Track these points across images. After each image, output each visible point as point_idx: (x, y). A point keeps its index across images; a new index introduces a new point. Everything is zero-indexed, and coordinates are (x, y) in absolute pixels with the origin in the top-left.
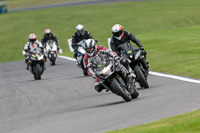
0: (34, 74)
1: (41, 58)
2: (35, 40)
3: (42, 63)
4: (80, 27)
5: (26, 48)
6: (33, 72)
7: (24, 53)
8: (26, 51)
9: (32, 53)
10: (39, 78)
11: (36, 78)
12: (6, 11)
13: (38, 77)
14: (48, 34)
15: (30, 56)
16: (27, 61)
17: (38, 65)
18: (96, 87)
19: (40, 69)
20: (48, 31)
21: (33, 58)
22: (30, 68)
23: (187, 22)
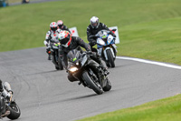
6: (55, 61)
8: (47, 41)
23: (172, 14)
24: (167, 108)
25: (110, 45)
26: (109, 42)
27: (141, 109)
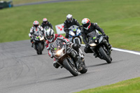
0: (37, 50)
1: (42, 39)
2: (38, 25)
3: (42, 42)
4: (69, 16)
5: (31, 31)
6: (36, 49)
7: (30, 35)
8: (31, 34)
9: (36, 35)
10: (41, 54)
11: (38, 54)
12: (12, 6)
13: (40, 52)
14: (45, 22)
15: (34, 37)
16: (32, 41)
17: (40, 44)
18: (54, 64)
19: (42, 46)
20: (45, 20)
21: (37, 39)
22: (34, 46)
24: (136, 85)
25: (78, 36)
26: (77, 34)
27: (116, 87)
